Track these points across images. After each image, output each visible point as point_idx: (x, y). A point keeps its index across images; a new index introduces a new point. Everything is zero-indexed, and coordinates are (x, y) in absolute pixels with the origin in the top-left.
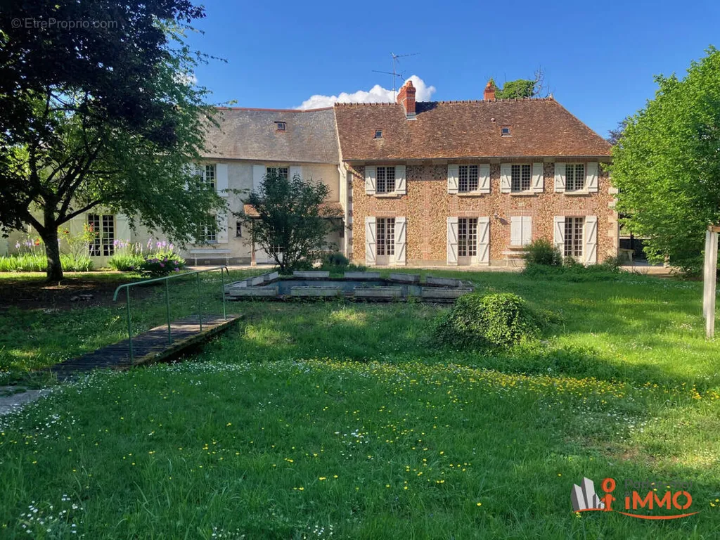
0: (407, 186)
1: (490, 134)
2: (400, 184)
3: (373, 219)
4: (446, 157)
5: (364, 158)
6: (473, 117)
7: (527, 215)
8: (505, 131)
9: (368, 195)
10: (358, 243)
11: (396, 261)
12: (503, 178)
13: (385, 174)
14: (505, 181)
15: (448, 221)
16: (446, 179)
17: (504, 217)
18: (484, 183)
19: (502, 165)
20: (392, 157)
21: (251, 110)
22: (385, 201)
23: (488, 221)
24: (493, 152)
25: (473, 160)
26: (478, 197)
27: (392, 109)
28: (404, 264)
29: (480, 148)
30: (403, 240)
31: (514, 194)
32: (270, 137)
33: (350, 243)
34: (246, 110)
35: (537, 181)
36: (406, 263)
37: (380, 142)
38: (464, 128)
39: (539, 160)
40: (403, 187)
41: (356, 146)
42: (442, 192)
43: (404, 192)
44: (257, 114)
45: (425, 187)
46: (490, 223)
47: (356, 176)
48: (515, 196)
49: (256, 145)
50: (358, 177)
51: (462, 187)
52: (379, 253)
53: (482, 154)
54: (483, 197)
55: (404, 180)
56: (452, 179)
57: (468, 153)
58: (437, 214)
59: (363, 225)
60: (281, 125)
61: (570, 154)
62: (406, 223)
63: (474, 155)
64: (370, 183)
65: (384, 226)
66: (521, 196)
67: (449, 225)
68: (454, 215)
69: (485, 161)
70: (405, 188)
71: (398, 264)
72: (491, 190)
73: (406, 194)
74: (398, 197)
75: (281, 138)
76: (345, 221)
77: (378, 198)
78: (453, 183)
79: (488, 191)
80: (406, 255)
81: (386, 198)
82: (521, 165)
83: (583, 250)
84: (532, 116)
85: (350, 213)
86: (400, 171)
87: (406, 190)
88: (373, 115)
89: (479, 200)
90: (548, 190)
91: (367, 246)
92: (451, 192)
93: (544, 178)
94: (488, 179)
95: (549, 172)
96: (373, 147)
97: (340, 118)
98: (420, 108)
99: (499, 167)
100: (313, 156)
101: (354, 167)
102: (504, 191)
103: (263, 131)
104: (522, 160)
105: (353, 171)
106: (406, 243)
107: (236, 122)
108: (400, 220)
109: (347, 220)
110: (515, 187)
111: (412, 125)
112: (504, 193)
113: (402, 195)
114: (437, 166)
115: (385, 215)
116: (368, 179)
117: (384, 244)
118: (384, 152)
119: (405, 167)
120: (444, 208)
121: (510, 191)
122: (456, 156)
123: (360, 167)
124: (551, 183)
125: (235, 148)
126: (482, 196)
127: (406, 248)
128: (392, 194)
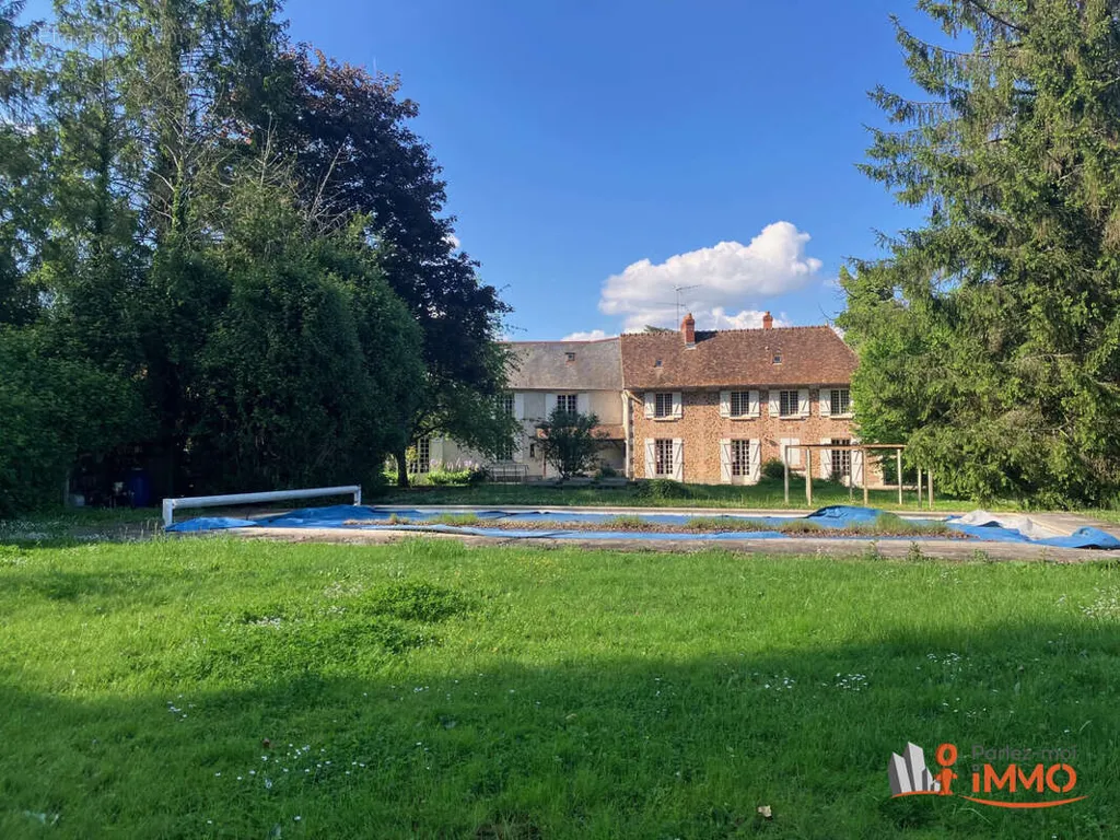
0: (683, 411)
1: (761, 362)
2: (677, 409)
3: (652, 441)
4: (718, 384)
5: (642, 386)
6: (749, 346)
7: (796, 437)
8: (777, 359)
9: (647, 419)
10: (638, 462)
11: (673, 477)
12: (772, 403)
13: (663, 399)
14: (774, 406)
15: (721, 442)
16: (719, 404)
17: (774, 439)
18: (754, 407)
19: (771, 392)
20: (668, 385)
21: (545, 343)
22: (663, 424)
23: (759, 442)
24: (763, 380)
25: (743, 387)
26: (749, 420)
27: (674, 338)
28: (682, 479)
29: (750, 376)
30: (680, 460)
31: (783, 417)
32: (561, 367)
33: (631, 462)
34: (541, 343)
35: (803, 405)
36: (684, 478)
37: (660, 371)
38: (737, 356)
39: (805, 387)
40: (680, 411)
41: (638, 375)
42: (715, 415)
43: (680, 416)
44: (550, 347)
45: (700, 411)
46: (760, 445)
47: (636, 401)
48: (783, 420)
49: (548, 376)
50: (638, 402)
51: (734, 412)
52: (658, 470)
53: (751, 382)
55: (680, 405)
56: (724, 404)
57: (739, 382)
58: (712, 436)
59: (643, 445)
60: (571, 356)
61: (832, 382)
62: (683, 445)
63: (744, 383)
64: (649, 408)
65: (663, 445)
66: (788, 420)
67: (722, 447)
68: (727, 437)
69: (754, 388)
71: (676, 479)
72: (760, 414)
73: (682, 418)
74: (675, 421)
75: (571, 368)
76: (626, 442)
77: (657, 421)
78: (725, 408)
79: (758, 415)
80: (683, 473)
81: (664, 421)
82: (789, 391)
83: (851, 470)
84: (804, 344)
85: (631, 436)
86: (676, 397)
87: (682, 414)
88: (654, 344)
89: (750, 423)
90: (814, 414)
91: (647, 465)
92: (724, 416)
93: (810, 403)
94: (758, 403)
95: (814, 395)
96: (653, 375)
97: (624, 348)
98: (700, 337)
99: (768, 393)
100: (598, 384)
101: (633, 393)
102: (773, 415)
103: (554, 362)
104: (789, 387)
105: (634, 397)
106: (683, 462)
108: (677, 441)
109: (629, 441)
110: (783, 411)
111: (690, 354)
112: (773, 417)
113: (679, 419)
114: (709, 393)
115: (663, 437)
116: (647, 405)
117: (662, 465)
118: (662, 381)
119: (681, 394)
120: (717, 430)
121: (778, 415)
122: (727, 384)
123: (640, 394)
124: (817, 407)
125: (531, 379)
126: (753, 420)
127: (683, 470)
128: (669, 418)
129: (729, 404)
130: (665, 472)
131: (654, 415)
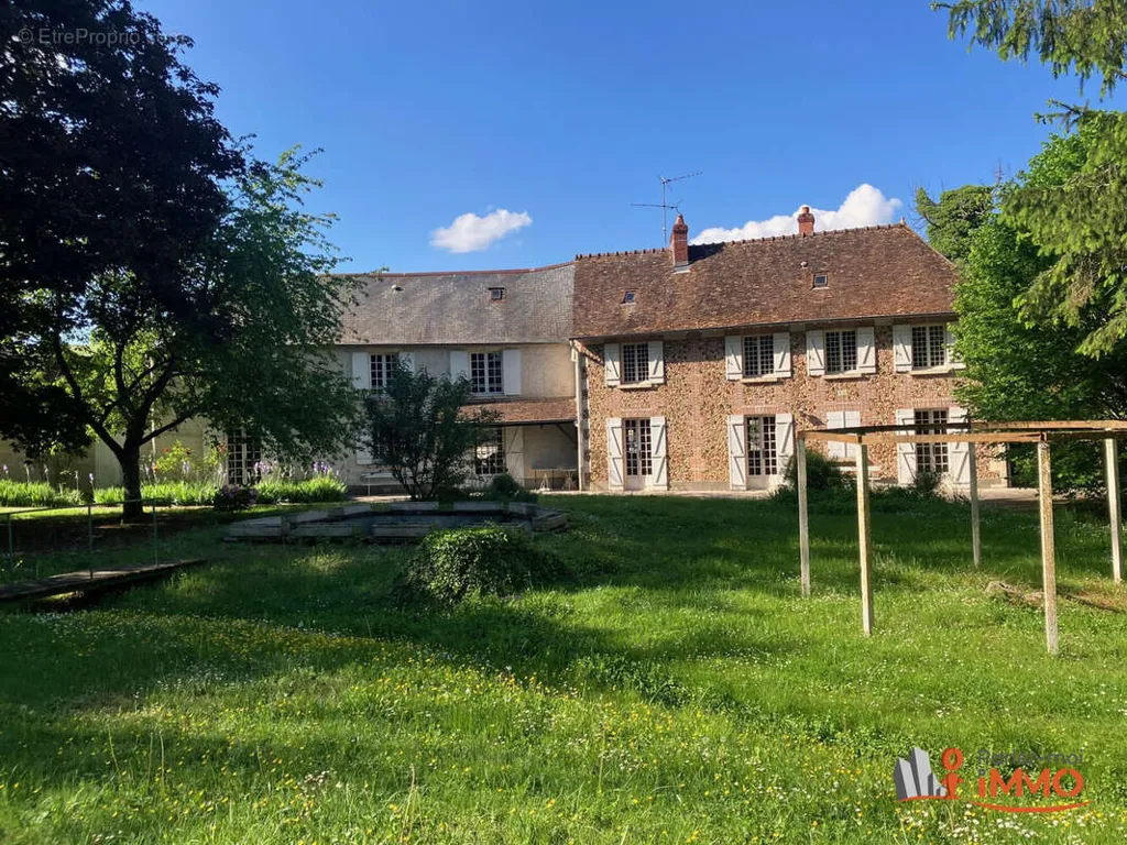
0: (665, 372)
1: (795, 287)
2: (656, 368)
3: (617, 422)
4: (720, 325)
5: (600, 334)
6: (774, 262)
7: (853, 410)
8: (821, 280)
9: (610, 387)
10: (597, 458)
11: (653, 484)
12: (811, 352)
13: (633, 353)
14: (815, 358)
15: (728, 421)
16: (723, 358)
17: (816, 413)
18: (782, 361)
19: (809, 334)
20: (641, 329)
21: (457, 273)
22: (634, 394)
23: (791, 420)
24: (796, 314)
25: (763, 328)
26: (773, 383)
27: (656, 261)
28: (666, 488)
29: (775, 309)
30: (662, 452)
31: (830, 377)
32: (480, 310)
33: (586, 457)
34: (452, 274)
35: (865, 355)
36: (669, 485)
37: (630, 309)
38: (757, 280)
39: (866, 323)
40: (660, 372)
41: (594, 316)
42: (718, 377)
43: (662, 381)
44: (465, 278)
45: (694, 372)
46: (794, 423)
47: (592, 359)
48: (831, 381)
49: (457, 323)
50: (595, 361)
51: (749, 370)
52: (629, 473)
53: (776, 319)
54: (782, 383)
55: (661, 363)
56: (731, 358)
57: (756, 319)
58: (713, 411)
59: (603, 430)
60: (497, 293)
61: (915, 311)
62: (666, 427)
63: (764, 321)
64: (612, 369)
65: (636, 427)
66: (841, 380)
67: (730, 428)
68: (738, 412)
69: (780, 328)
70: (662, 374)
71: (657, 488)
72: (792, 372)
73: (665, 383)
74: (653, 388)
75: (495, 311)
76: (577, 425)
77: (625, 390)
78: (733, 364)
79: (789, 374)
80: (668, 474)
81: (636, 390)
82: (841, 331)
83: (950, 463)
84: (867, 253)
85: (585, 415)
86: (655, 349)
87: (665, 377)
88: (626, 268)
89: (775, 387)
90: (884, 369)
91: (611, 463)
92: (732, 377)
93: (876, 351)
94: (788, 355)
95: (883, 339)
96: (618, 316)
97: (578, 277)
98: (697, 253)
99: (805, 337)
100: (537, 334)
101: (588, 347)
102: (813, 373)
103: (470, 302)
104: (839, 323)
105: (587, 352)
106: (668, 457)
107: (435, 293)
108: (657, 422)
109: (582, 424)
110: (831, 366)
111: (680, 281)
112: (814, 377)
113: (659, 385)
114: (709, 340)
115: (635, 415)
116: (609, 364)
117: (636, 463)
118: (631, 323)
119: (661, 343)
120: (722, 401)
121: (822, 372)
122: (736, 323)
123: (598, 347)
124: (889, 358)
125: (428, 330)
126: (780, 382)
127: (668, 464)
128: (645, 384)
129: (739, 358)
130: (640, 472)
131: (620, 379)
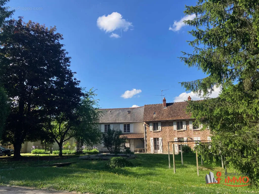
0: (162, 128)
2: (160, 128)
3: (152, 138)
4: (172, 119)
5: (149, 121)
6: (183, 107)
7: (199, 137)
9: (151, 131)
10: (148, 146)
11: (160, 152)
12: (190, 125)
13: (155, 124)
14: (191, 126)
15: (174, 139)
16: (173, 126)
17: (192, 137)
18: (184, 127)
19: (189, 121)
20: (157, 120)
21: (122, 108)
22: (156, 133)
23: (187, 139)
25: (180, 120)
26: (183, 131)
27: (160, 106)
28: (162, 152)
29: (183, 116)
30: (161, 145)
31: (194, 130)
32: (126, 115)
33: (146, 146)
34: (120, 109)
35: (201, 126)
36: (163, 152)
37: (155, 116)
38: (179, 110)
41: (148, 117)
42: (172, 130)
43: (161, 130)
44: (123, 109)
45: (167, 129)
47: (147, 126)
48: (194, 131)
49: (121, 118)
50: (148, 126)
51: (178, 128)
52: (155, 149)
53: (183, 118)
54: (185, 131)
55: (161, 127)
56: (174, 126)
58: (171, 137)
59: (149, 140)
60: (129, 112)
62: (162, 140)
63: (180, 119)
64: (151, 128)
65: (156, 140)
66: (196, 131)
68: (176, 137)
69: (184, 120)
71: (161, 152)
72: (187, 129)
73: (162, 131)
74: (159, 132)
75: (129, 116)
76: (144, 139)
77: (154, 132)
78: (175, 127)
79: (186, 129)
80: (163, 150)
81: (156, 132)
85: (146, 137)
86: (159, 124)
87: (162, 129)
88: (154, 107)
89: (184, 132)
91: (151, 147)
92: (175, 130)
94: (185, 125)
96: (152, 117)
97: (145, 109)
98: (168, 105)
99: (189, 122)
100: (137, 120)
101: (146, 123)
102: (191, 129)
103: (124, 114)
105: (146, 124)
106: (162, 146)
107: (117, 112)
108: (160, 139)
109: (145, 139)
110: (194, 128)
111: (165, 110)
112: (191, 130)
113: (160, 131)
114: (170, 122)
115: (156, 137)
116: (150, 127)
117: (156, 147)
118: (155, 118)
119: (161, 123)
120: (173, 135)
121: (192, 129)
122: (175, 119)
123: (148, 123)
125: (116, 120)
126: (184, 131)
128: (158, 131)
129: (176, 126)
130: (157, 149)
131: (153, 130)
